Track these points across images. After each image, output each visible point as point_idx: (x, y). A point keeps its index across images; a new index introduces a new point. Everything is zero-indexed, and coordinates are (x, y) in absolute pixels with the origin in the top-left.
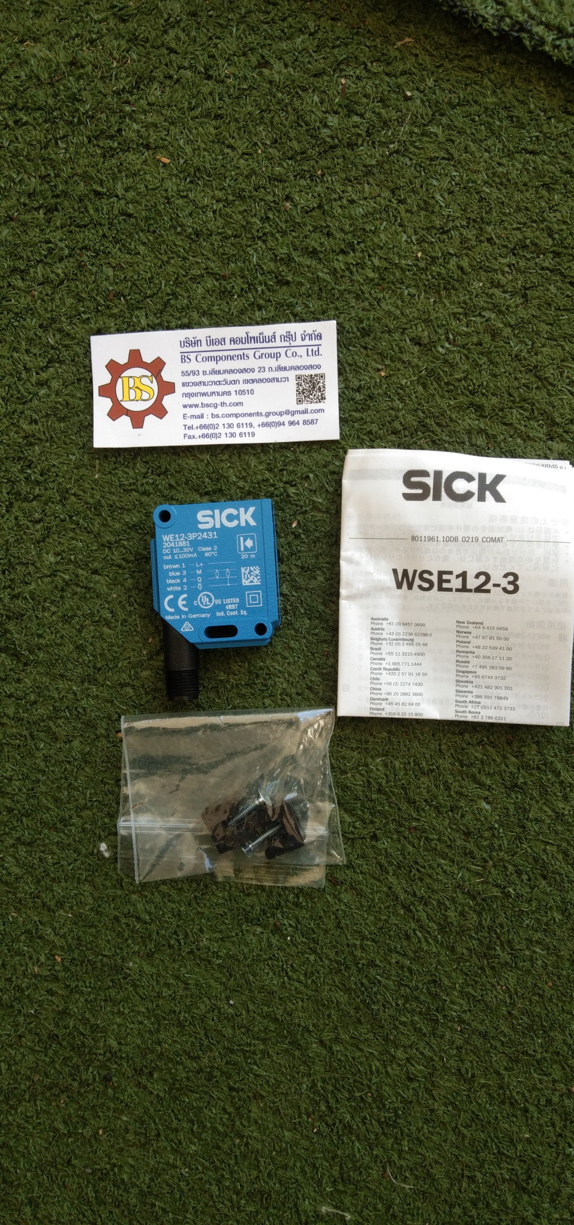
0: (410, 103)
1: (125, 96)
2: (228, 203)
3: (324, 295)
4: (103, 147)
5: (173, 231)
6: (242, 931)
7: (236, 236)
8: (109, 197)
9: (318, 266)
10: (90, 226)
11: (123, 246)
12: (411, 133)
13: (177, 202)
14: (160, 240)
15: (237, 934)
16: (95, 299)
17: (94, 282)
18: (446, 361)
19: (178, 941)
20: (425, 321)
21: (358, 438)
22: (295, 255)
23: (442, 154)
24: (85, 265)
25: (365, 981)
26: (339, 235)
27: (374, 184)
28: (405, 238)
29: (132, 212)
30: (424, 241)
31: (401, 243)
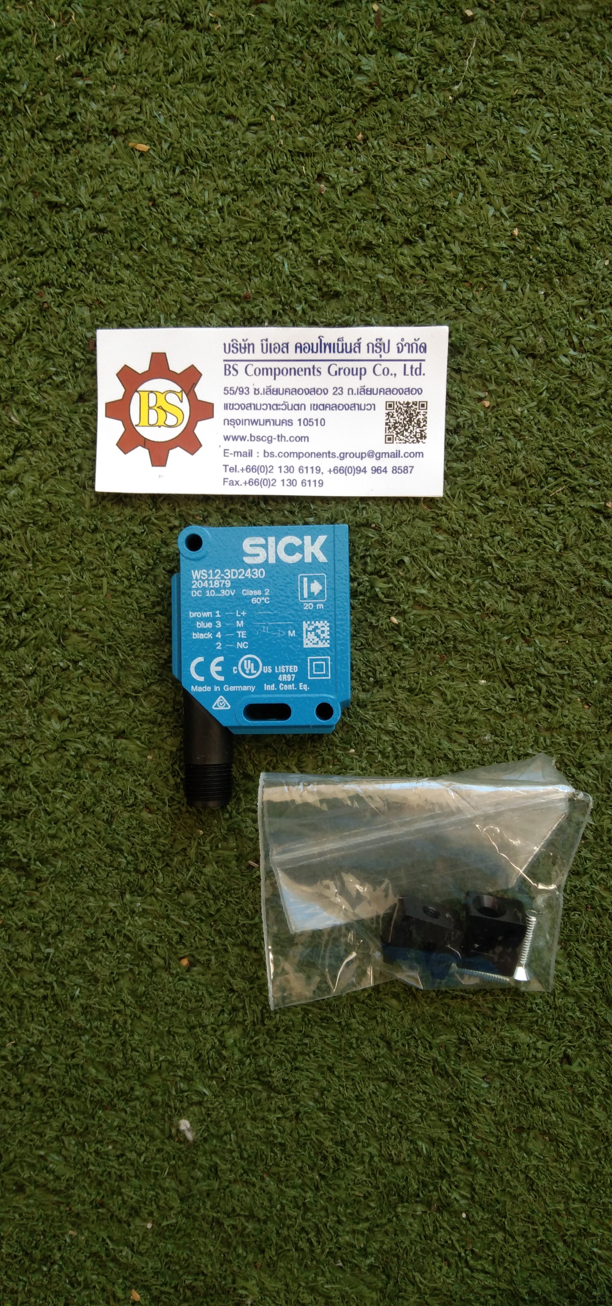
0: (472, 25)
1: (74, 67)
2: (237, 195)
3: (390, 305)
4: (53, 141)
5: (165, 244)
6: (397, 1217)
7: (255, 240)
8: (70, 208)
9: (376, 266)
10: (48, 253)
11: (99, 273)
12: (481, 67)
13: (166, 203)
14: (149, 258)
15: (390, 1221)
16: (69, 353)
17: (64, 329)
18: (573, 374)
19: (309, 1241)
20: (535, 323)
21: (465, 497)
22: (342, 254)
23: (528, 90)
24: (49, 307)
25: (577, 1258)
26: (400, 220)
27: (438, 144)
28: (491, 211)
29: (105, 225)
30: (519, 212)
31: (487, 220)
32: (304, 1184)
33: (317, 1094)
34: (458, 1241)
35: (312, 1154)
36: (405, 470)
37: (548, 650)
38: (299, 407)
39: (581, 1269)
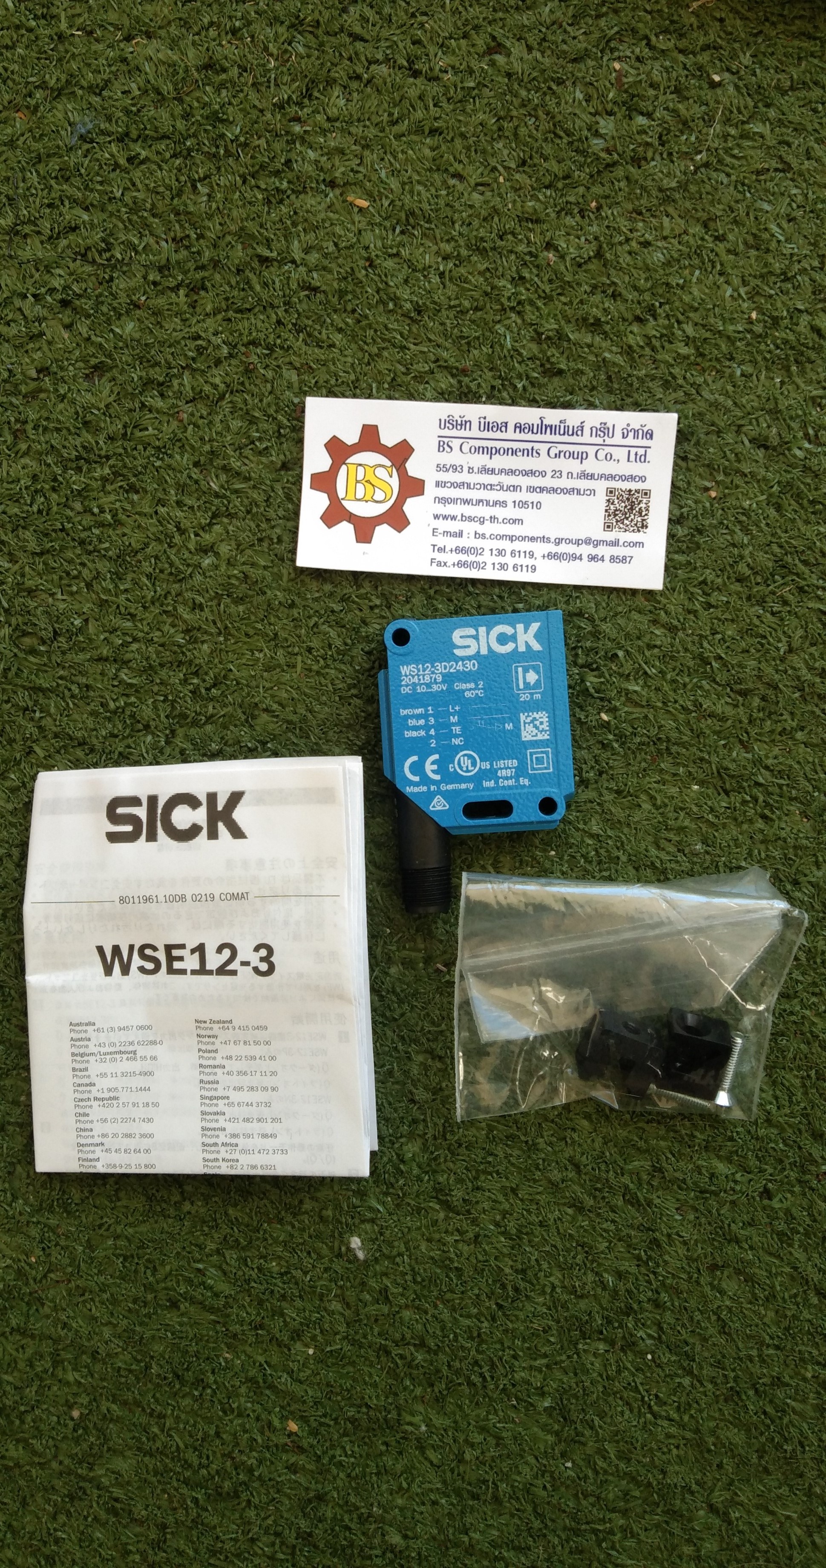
0: (719, 91)
1: (293, 110)
2: (460, 261)
3: (616, 386)
4: (266, 190)
5: (381, 308)
6: (577, 1352)
7: (477, 309)
8: (281, 262)
9: (604, 345)
10: (256, 310)
11: (309, 335)
12: (726, 137)
14: (364, 323)
15: (570, 1358)
16: (275, 419)
17: (270, 393)
18: (806, 469)
19: (482, 1375)
20: (770, 412)
21: (686, 592)
22: (568, 330)
23: (774, 164)
24: (255, 368)
25: (769, 1409)
26: (631, 296)
27: (676, 216)
28: (729, 292)
29: (318, 284)
30: (758, 293)
31: (723, 300)
32: (480, 1313)
33: (498, 1218)
34: (642, 1384)
35: (490, 1281)
36: (623, 560)
37: (767, 757)
38: (515, 488)
39: (773, 1422)
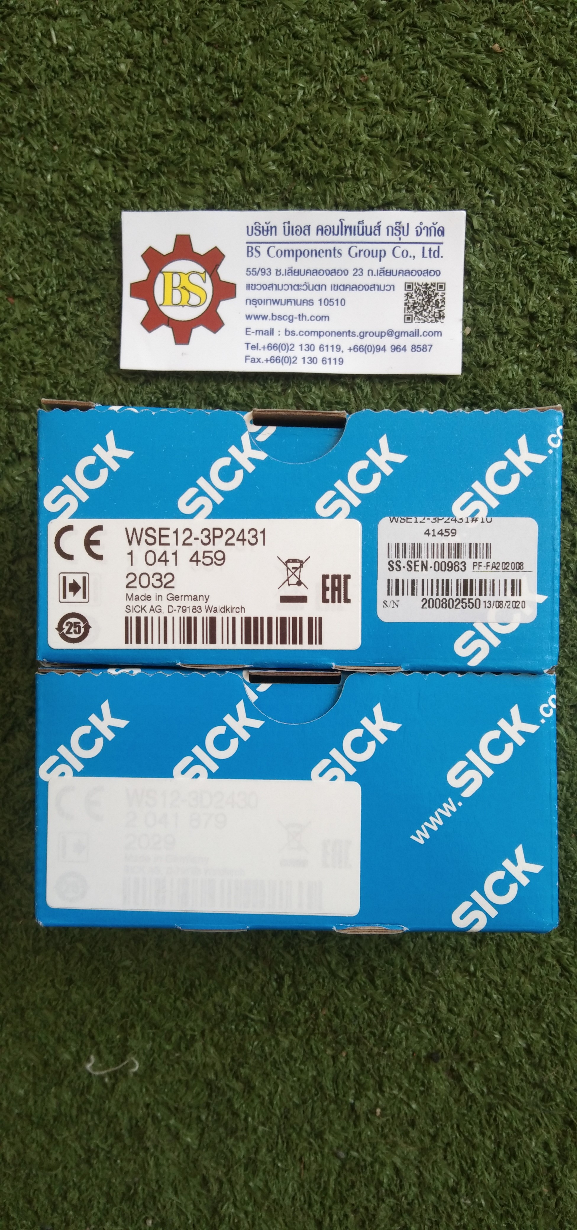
36: (424, 348)
38: (320, 287)
